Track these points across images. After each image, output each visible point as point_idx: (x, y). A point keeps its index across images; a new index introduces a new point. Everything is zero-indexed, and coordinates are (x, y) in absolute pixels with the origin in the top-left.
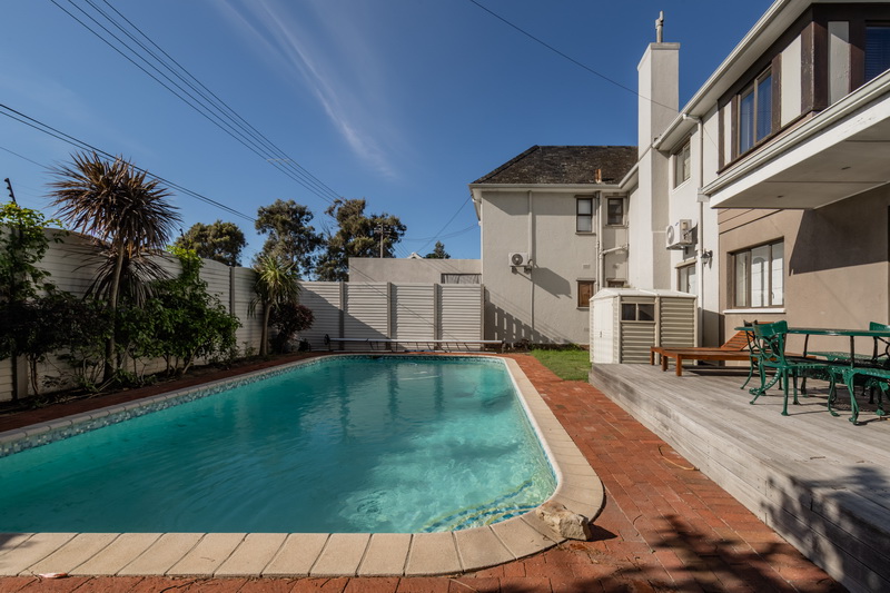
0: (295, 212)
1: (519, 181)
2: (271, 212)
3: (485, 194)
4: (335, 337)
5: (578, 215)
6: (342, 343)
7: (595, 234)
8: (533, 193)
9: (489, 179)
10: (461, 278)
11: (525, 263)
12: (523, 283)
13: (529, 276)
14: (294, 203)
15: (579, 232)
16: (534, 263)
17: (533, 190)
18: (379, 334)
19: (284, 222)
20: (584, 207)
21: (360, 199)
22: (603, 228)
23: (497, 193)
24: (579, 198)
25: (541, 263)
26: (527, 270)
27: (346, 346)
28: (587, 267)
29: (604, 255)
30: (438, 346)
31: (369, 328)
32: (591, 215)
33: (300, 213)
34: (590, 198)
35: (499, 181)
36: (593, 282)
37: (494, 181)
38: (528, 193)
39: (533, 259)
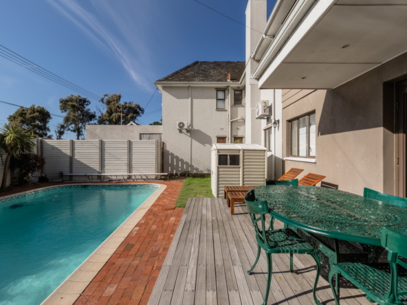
0: (80, 100)
1: (183, 80)
2: (67, 101)
3: (164, 88)
4: (67, 173)
5: (217, 99)
6: (71, 176)
7: (226, 111)
8: (192, 87)
9: (166, 79)
10: (151, 136)
11: (186, 127)
12: (186, 138)
13: (189, 134)
14: (80, 96)
15: (218, 109)
16: (192, 127)
17: (191, 85)
18: (95, 170)
19: (73, 106)
20: (221, 95)
21: (118, 94)
22: (231, 107)
23: (171, 87)
24: (218, 90)
25: (196, 127)
26: (188, 131)
27: (74, 179)
28: (222, 129)
29: (232, 122)
30: (130, 177)
31: (88, 167)
32: (224, 100)
33: (83, 102)
34: (224, 90)
35: (172, 80)
36: (225, 138)
37: (169, 80)
38: (189, 87)
39: (192, 125)
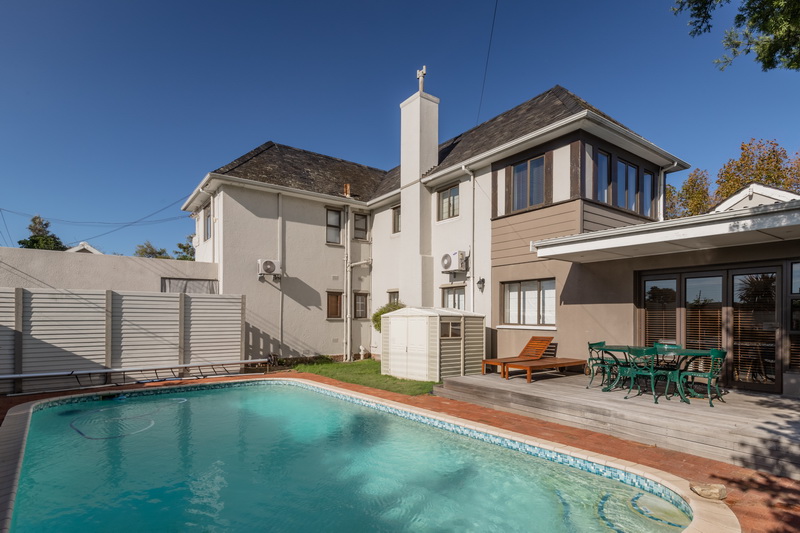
3: (226, 188)
5: (328, 226)
7: (343, 247)
8: (284, 196)
9: (230, 170)
12: (272, 293)
13: (278, 285)
15: (328, 243)
16: (284, 271)
20: (333, 219)
22: (351, 241)
24: (329, 208)
25: (291, 273)
26: (277, 278)
28: (335, 278)
29: (352, 268)
32: (339, 228)
34: (339, 211)
36: (341, 293)
38: (278, 194)
39: (283, 267)
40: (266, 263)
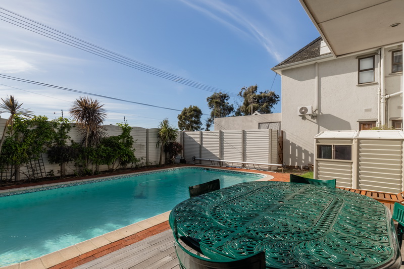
0: (222, 97)
1: (307, 58)
2: (212, 99)
3: (284, 72)
4: (198, 158)
5: (360, 71)
6: (200, 160)
7: (377, 84)
8: (319, 63)
9: (286, 62)
10: (270, 124)
11: (309, 112)
13: (315, 121)
14: (221, 93)
15: (360, 84)
16: (320, 111)
17: (319, 61)
18: (216, 157)
19: (217, 103)
20: (366, 64)
21: (254, 86)
22: (386, 77)
23: (292, 69)
24: (361, 58)
25: (324, 111)
26: (314, 117)
27: (203, 162)
28: (367, 110)
29: (387, 99)
30: (244, 165)
31: (212, 154)
32: (373, 69)
33: (224, 97)
34: (372, 56)
35: (292, 62)
36: (375, 122)
37: (290, 62)
38: (315, 64)
39: (319, 108)
40: (302, 109)
